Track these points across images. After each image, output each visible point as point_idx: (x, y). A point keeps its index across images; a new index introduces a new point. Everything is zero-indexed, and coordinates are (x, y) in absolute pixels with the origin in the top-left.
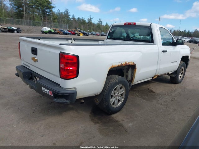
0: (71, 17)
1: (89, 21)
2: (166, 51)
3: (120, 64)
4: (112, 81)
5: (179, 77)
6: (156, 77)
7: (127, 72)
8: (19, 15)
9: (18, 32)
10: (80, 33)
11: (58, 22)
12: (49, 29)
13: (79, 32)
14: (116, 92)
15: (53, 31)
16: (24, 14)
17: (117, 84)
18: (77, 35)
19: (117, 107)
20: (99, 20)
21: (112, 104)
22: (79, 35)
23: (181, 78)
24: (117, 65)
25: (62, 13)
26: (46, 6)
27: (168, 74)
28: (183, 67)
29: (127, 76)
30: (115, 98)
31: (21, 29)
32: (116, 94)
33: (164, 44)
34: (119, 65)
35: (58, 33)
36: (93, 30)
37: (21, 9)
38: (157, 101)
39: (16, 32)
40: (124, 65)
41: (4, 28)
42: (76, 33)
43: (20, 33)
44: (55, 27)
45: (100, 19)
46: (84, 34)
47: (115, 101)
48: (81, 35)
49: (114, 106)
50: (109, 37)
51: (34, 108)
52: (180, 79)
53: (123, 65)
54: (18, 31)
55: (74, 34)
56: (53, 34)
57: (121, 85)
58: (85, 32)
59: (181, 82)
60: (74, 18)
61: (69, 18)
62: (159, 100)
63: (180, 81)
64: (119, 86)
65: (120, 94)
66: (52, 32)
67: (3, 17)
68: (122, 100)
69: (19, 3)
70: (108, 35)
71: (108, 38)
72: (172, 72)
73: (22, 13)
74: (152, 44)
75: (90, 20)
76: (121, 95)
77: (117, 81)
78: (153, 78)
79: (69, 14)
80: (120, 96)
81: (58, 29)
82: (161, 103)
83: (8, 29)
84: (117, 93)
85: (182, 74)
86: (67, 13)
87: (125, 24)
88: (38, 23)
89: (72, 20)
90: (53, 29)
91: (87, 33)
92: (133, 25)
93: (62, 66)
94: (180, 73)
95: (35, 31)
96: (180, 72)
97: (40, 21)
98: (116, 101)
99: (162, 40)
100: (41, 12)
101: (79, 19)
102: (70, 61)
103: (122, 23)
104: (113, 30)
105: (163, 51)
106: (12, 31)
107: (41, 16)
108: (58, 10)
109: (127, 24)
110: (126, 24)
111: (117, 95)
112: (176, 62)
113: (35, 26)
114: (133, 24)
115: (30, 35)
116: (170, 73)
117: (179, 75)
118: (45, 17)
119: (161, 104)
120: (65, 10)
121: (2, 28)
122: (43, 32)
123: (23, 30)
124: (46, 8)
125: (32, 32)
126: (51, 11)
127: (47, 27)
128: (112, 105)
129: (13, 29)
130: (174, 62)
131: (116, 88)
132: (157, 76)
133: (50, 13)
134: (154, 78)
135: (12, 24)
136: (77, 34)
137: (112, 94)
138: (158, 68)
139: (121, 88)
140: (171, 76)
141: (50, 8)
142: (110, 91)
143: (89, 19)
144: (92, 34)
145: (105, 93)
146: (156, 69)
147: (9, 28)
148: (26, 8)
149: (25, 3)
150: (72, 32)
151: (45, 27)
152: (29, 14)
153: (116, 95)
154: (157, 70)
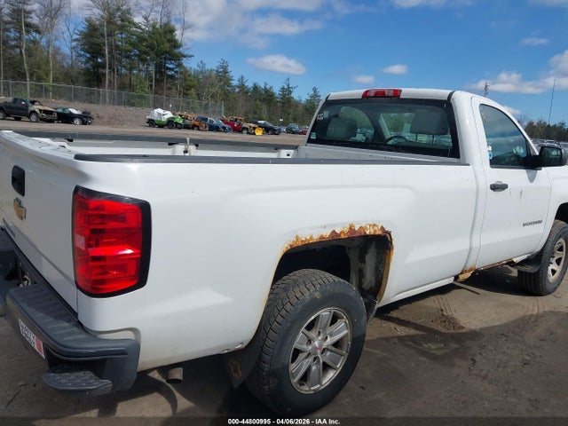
0: (235, 83)
1: (284, 95)
2: (503, 187)
3: (327, 233)
4: (299, 295)
5: (550, 272)
6: (469, 275)
7: (362, 260)
8: (94, 78)
9: (84, 123)
10: (254, 128)
11: (199, 96)
12: (169, 115)
13: (252, 125)
14: (312, 334)
15: (181, 122)
16: (104, 75)
17: (315, 305)
18: (248, 133)
19: (317, 392)
20: (312, 92)
21: (295, 381)
22: (251, 132)
23: (557, 274)
24: (316, 237)
25: (211, 71)
26: (166, 52)
27: (511, 263)
28: (561, 240)
29: (361, 274)
30: (311, 359)
31: (93, 114)
32: (316, 344)
33: (496, 162)
34: (322, 237)
35: (193, 127)
36: (295, 120)
37: (99, 60)
38: (470, 362)
39: (77, 121)
40: (343, 236)
41: (46, 112)
42: (244, 128)
43: (90, 124)
44: (188, 109)
45: (315, 89)
46: (267, 130)
47: (309, 369)
48: (259, 132)
49: (305, 389)
50: (313, 137)
51: (20, 383)
52: (552, 278)
53: (340, 235)
54: (85, 119)
55: (239, 130)
56: (180, 128)
57: (333, 309)
58: (270, 125)
59: (556, 288)
60: (242, 86)
61: (229, 85)
62: (478, 358)
63: (552, 287)
64: (325, 313)
65: (330, 341)
66: (176, 123)
67: (49, 81)
68: (339, 366)
69: (95, 44)
70: (313, 130)
71: (310, 141)
72: (525, 257)
73: (101, 70)
74: (455, 160)
75: (287, 91)
76: (337, 344)
77: (317, 295)
78: (456, 278)
79: (231, 74)
80: (331, 351)
81: (196, 116)
82: (484, 372)
83: (58, 113)
84: (320, 338)
85: (558, 262)
86: (226, 72)
87: (365, 95)
88: (141, 97)
89: (237, 90)
90: (181, 116)
91: (277, 128)
92: (391, 97)
93: (81, 242)
94: (553, 260)
95: (130, 121)
96: (553, 257)
97: (146, 93)
98: (314, 368)
99: (490, 148)
100: (152, 68)
101: (256, 88)
102: (112, 225)
103: (357, 93)
104: (326, 114)
105: (495, 188)
106: (67, 118)
107: (152, 81)
108: (202, 62)
109: (372, 95)
110: (368, 94)
111: (321, 345)
112: (540, 222)
113: (133, 105)
114: (391, 94)
115: (115, 129)
116: (516, 260)
117: (551, 267)
118: (162, 81)
119: (485, 378)
120: (218, 65)
121: (40, 110)
122: (152, 123)
123: (98, 117)
124: (165, 59)
125: (122, 123)
126: (180, 65)
127: (166, 108)
128: (297, 387)
129: (71, 113)
130: (531, 224)
131: (315, 319)
132: (470, 270)
133: (176, 72)
134: (462, 277)
135: (71, 101)
136: (247, 129)
137: (296, 345)
138: (476, 244)
139: (335, 319)
140: (523, 269)
141: (177, 58)
142: (289, 333)
143: (283, 88)
144: (290, 131)
145: (269, 343)
146: (468, 248)
147: (60, 111)
148: (112, 57)
149: (110, 45)
150: (232, 125)
151: (160, 110)
152: (120, 75)
153: (315, 348)
154: (469, 253)
